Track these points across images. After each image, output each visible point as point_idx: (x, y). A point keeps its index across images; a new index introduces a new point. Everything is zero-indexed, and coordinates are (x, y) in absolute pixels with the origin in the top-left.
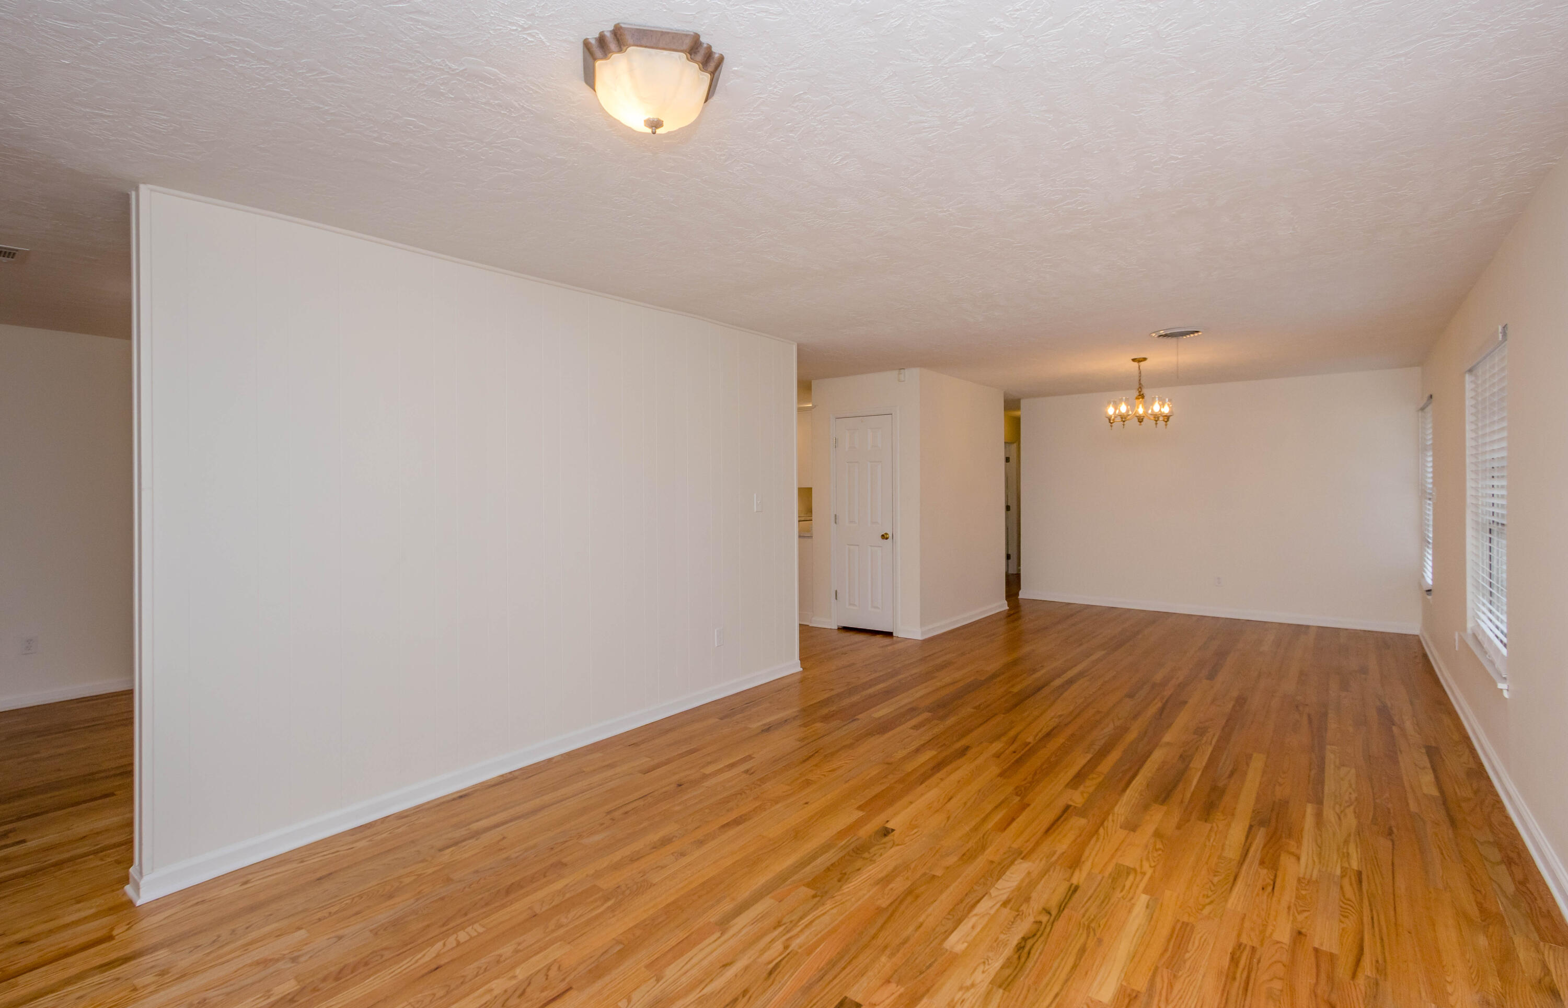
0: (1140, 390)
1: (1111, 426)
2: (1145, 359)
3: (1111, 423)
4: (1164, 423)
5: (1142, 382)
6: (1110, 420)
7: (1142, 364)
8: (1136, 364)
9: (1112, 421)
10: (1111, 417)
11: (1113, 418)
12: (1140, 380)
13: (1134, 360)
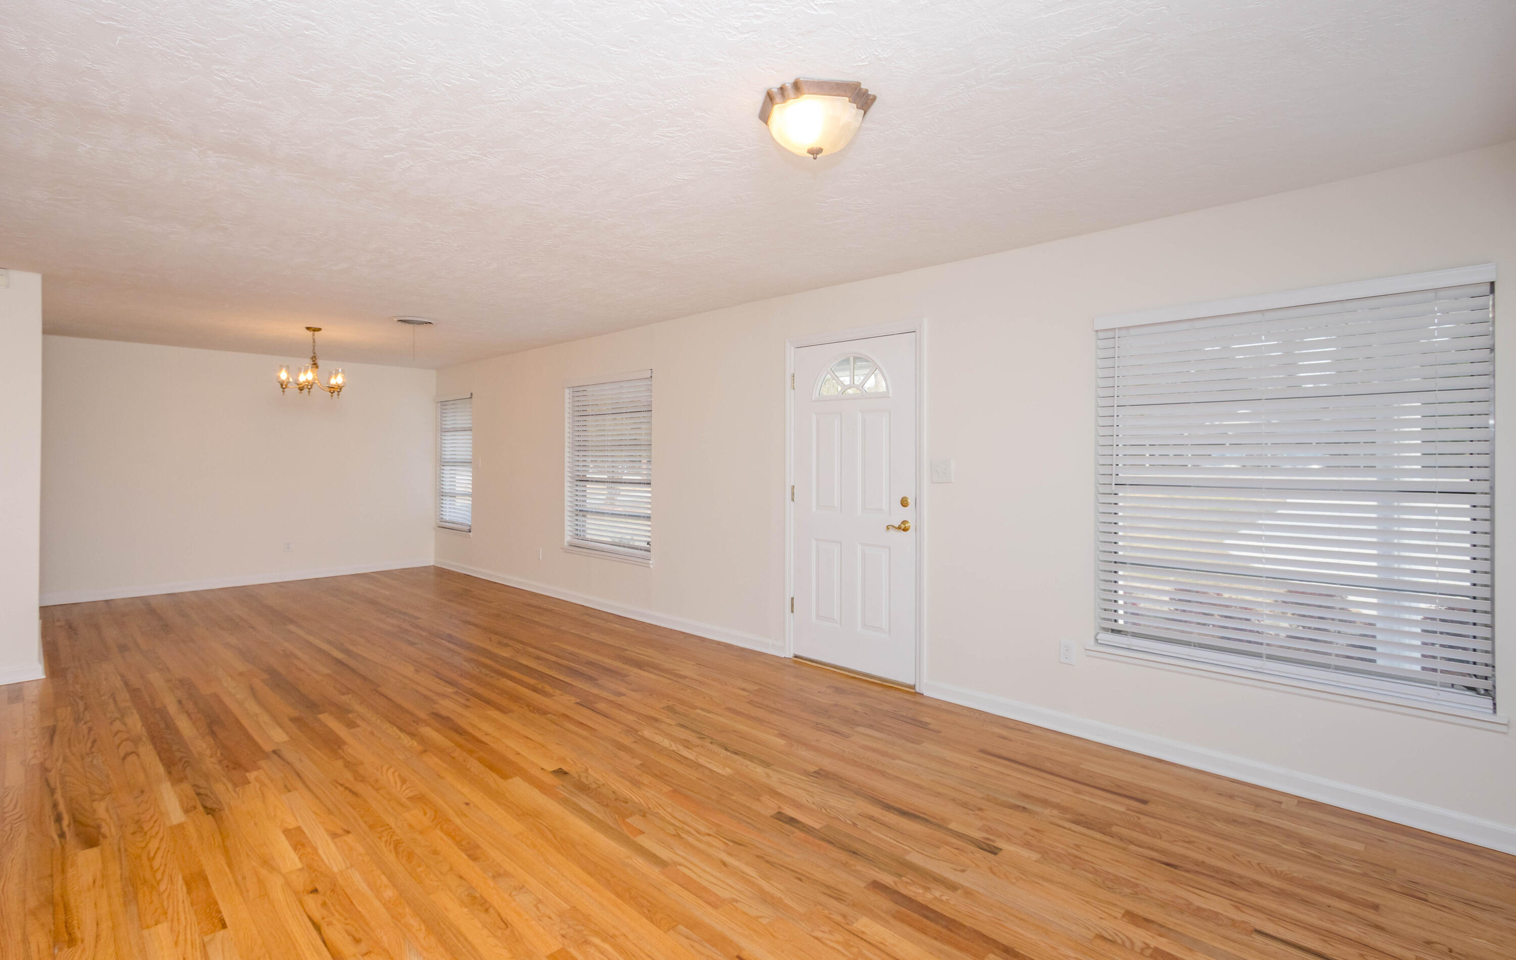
0: (314, 359)
1: (284, 392)
2: (319, 330)
3: (284, 388)
4: (330, 394)
5: (317, 350)
6: (282, 385)
7: (316, 333)
8: (310, 333)
9: (284, 387)
10: (284, 382)
11: (285, 383)
12: (314, 349)
13: (308, 328)
